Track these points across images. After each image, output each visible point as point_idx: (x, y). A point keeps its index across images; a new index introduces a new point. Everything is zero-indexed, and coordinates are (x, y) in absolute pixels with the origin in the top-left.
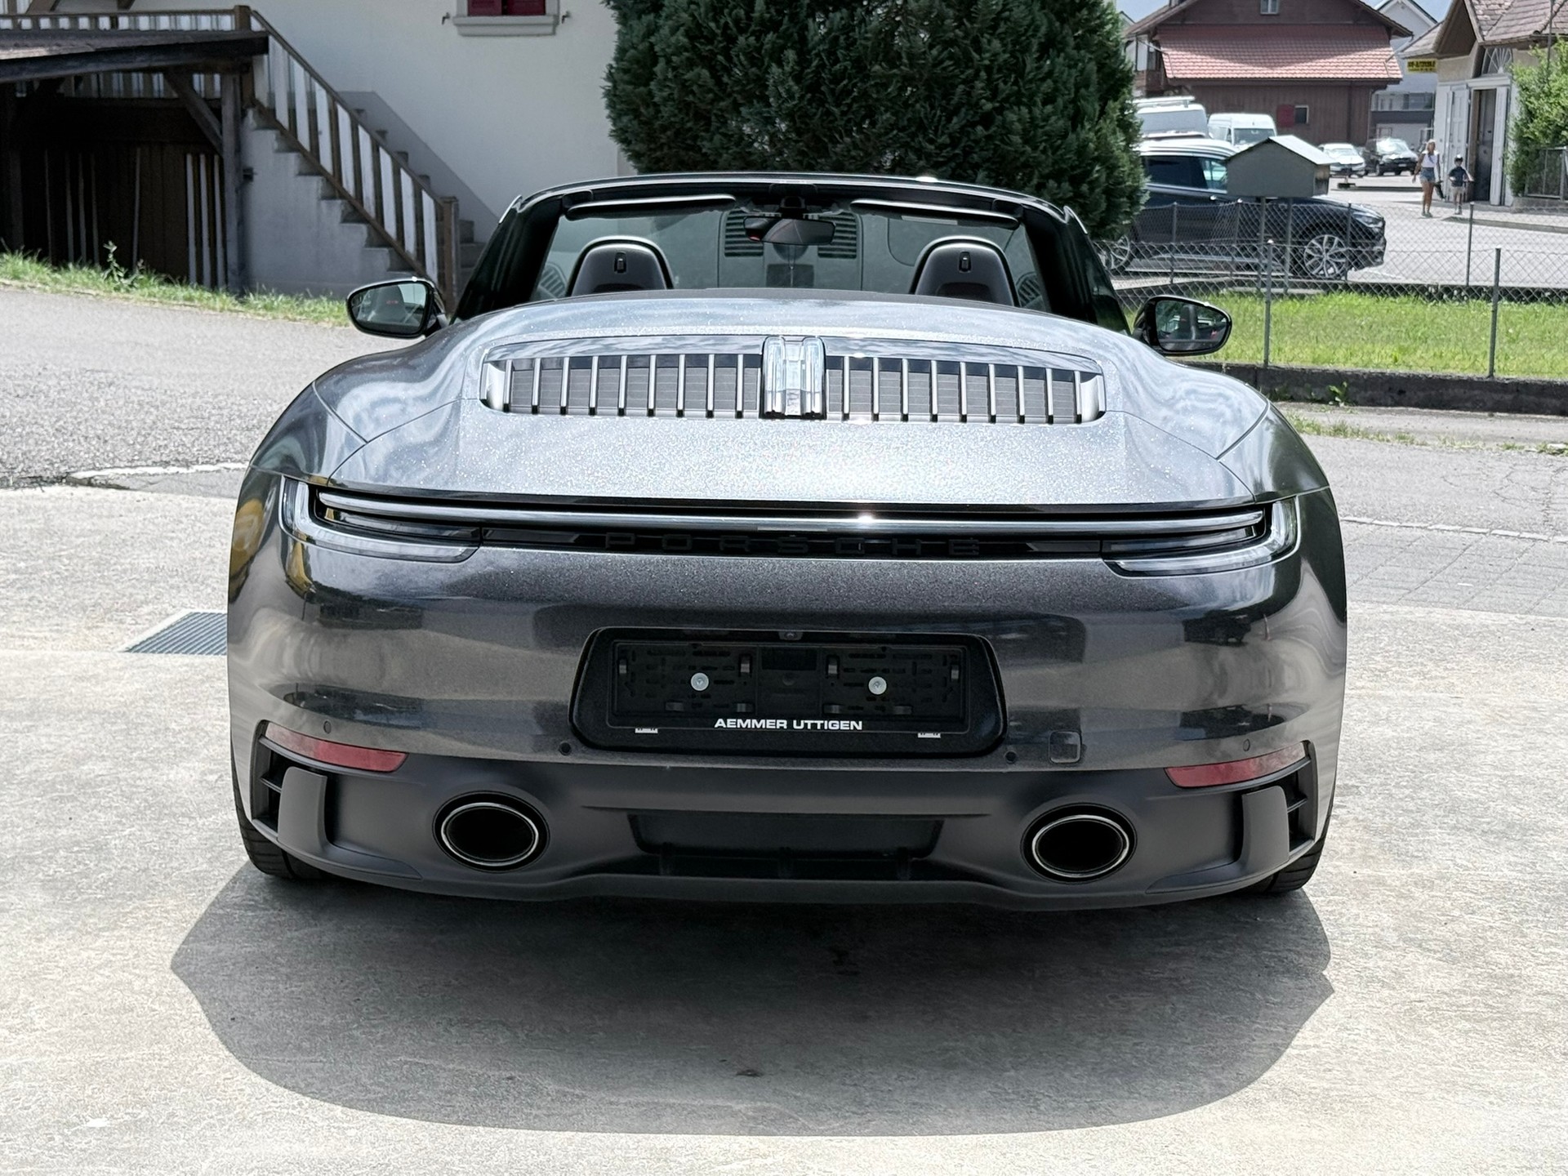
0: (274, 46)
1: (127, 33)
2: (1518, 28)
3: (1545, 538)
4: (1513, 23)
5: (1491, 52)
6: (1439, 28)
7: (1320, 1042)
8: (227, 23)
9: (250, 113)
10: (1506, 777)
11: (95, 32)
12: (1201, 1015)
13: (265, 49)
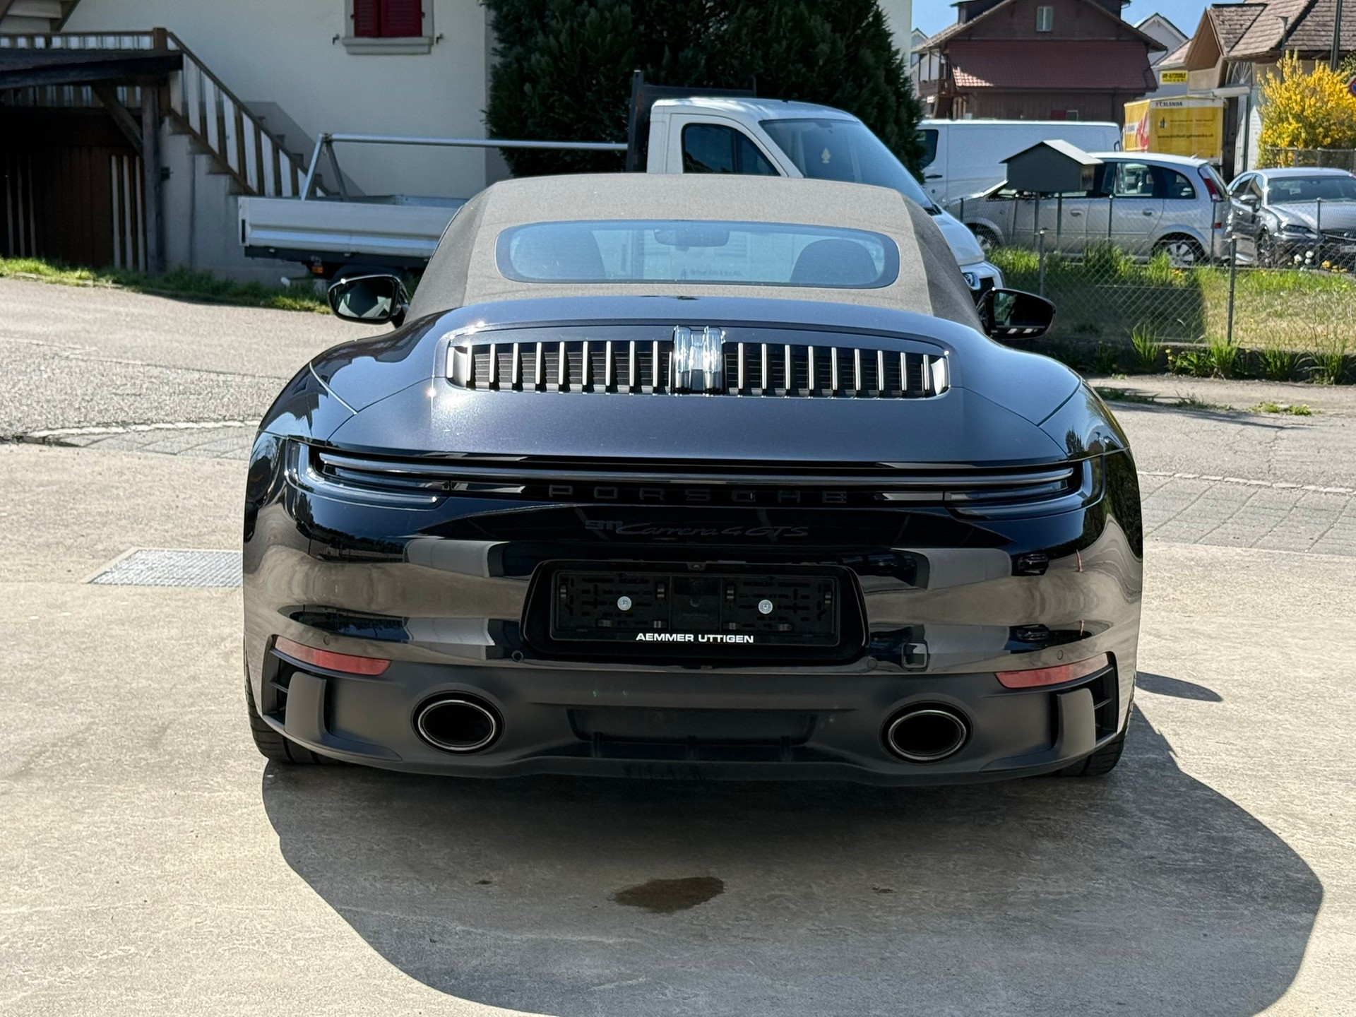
0: (187, 63)
1: (60, 51)
2: (1257, 45)
3: (1269, 484)
4: (1252, 40)
5: (1233, 65)
6: (1189, 45)
7: (1071, 890)
8: (147, 43)
9: (167, 120)
10: (1227, 681)
11: (32, 51)
12: (978, 869)
13: (179, 65)
